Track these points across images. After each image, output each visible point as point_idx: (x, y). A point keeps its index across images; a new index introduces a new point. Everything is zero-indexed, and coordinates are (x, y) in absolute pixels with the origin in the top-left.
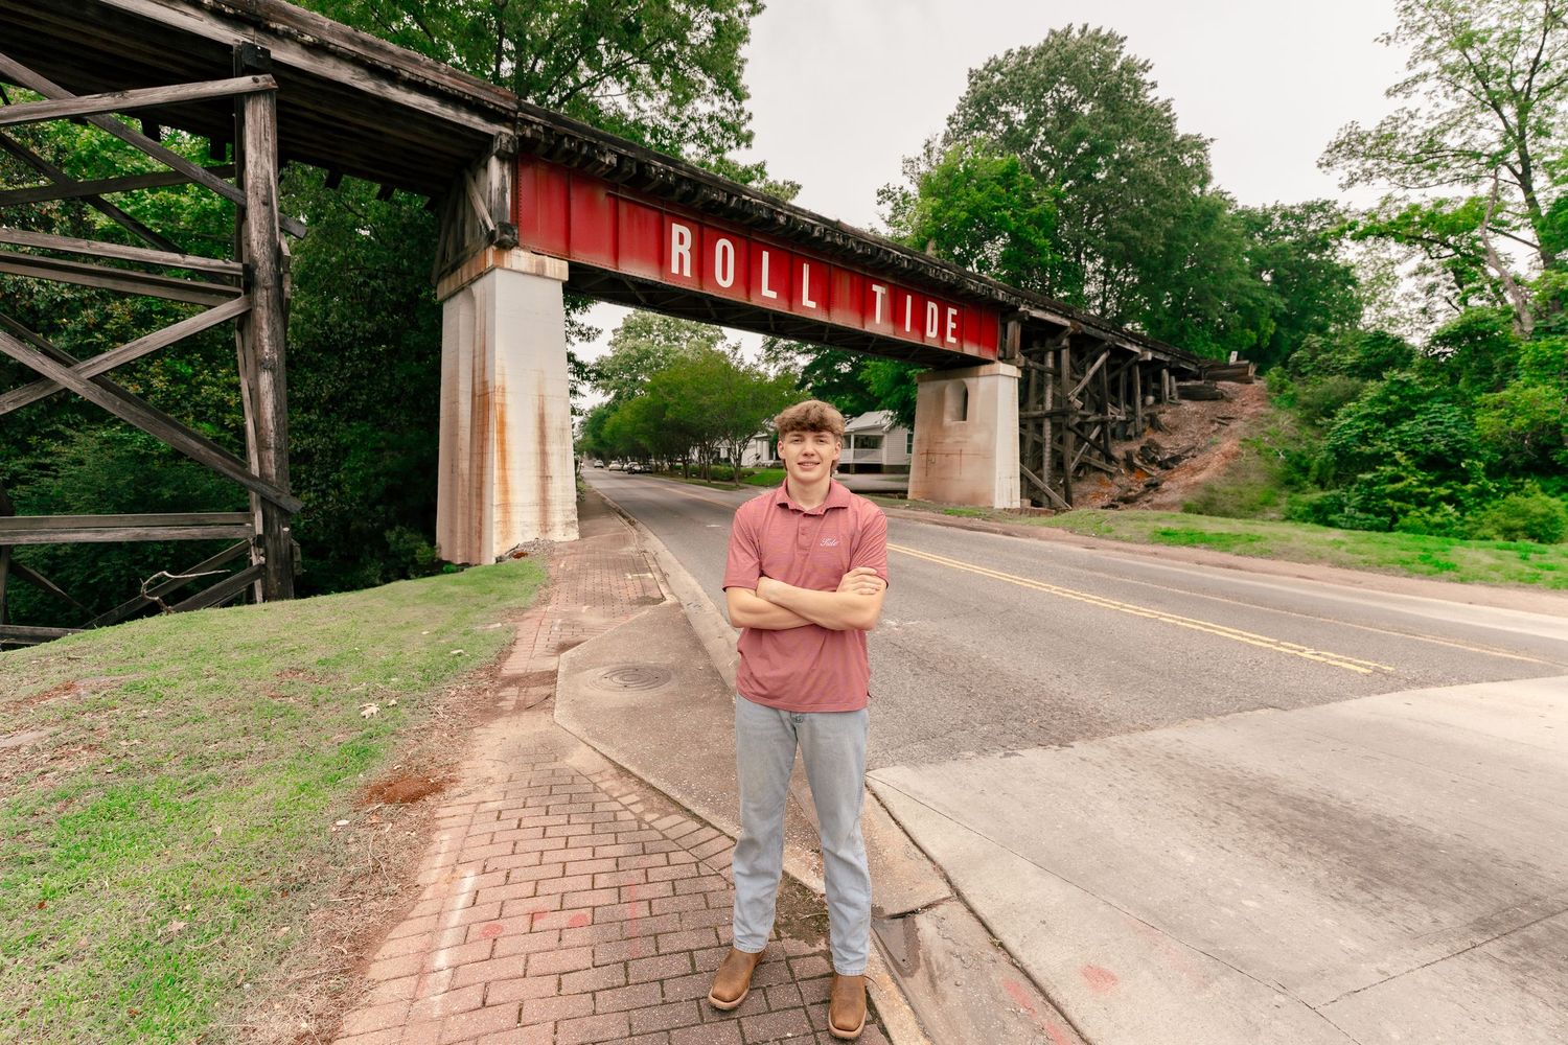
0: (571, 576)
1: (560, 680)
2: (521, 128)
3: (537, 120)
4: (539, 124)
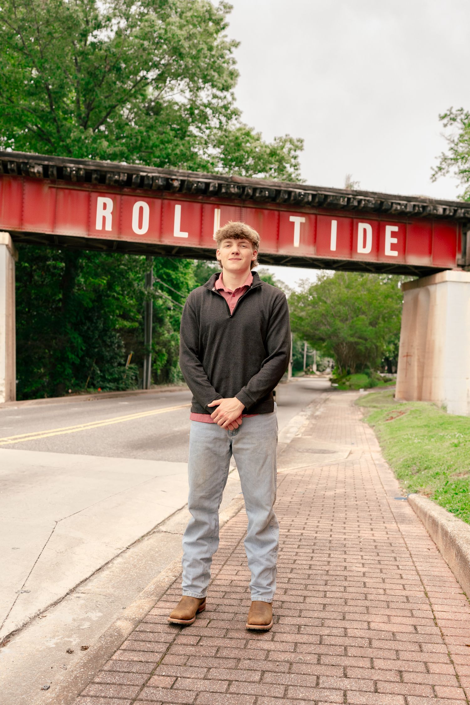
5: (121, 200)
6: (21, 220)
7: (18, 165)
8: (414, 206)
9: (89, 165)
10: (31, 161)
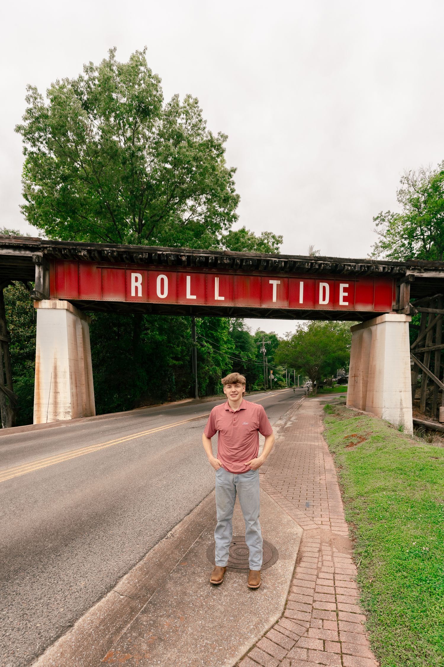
5: (148, 274)
6: (79, 292)
7: (70, 250)
8: (361, 266)
9: (120, 248)
10: (78, 247)
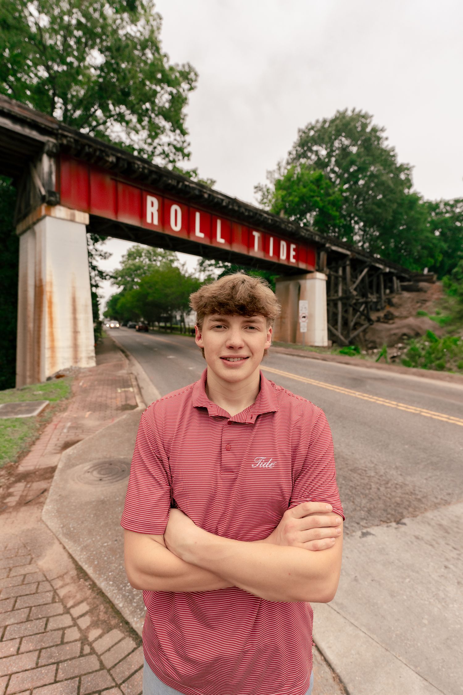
0: (85, 391)
1: (57, 474)
2: (61, 139)
3: (70, 135)
4: (71, 137)
